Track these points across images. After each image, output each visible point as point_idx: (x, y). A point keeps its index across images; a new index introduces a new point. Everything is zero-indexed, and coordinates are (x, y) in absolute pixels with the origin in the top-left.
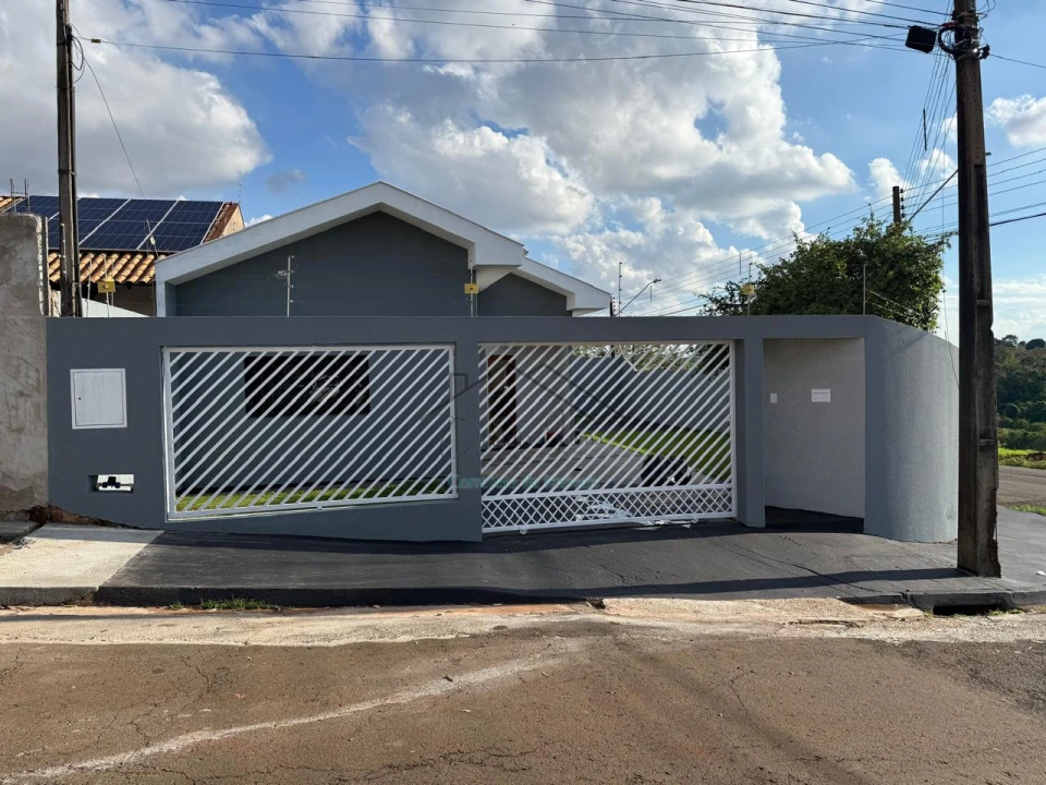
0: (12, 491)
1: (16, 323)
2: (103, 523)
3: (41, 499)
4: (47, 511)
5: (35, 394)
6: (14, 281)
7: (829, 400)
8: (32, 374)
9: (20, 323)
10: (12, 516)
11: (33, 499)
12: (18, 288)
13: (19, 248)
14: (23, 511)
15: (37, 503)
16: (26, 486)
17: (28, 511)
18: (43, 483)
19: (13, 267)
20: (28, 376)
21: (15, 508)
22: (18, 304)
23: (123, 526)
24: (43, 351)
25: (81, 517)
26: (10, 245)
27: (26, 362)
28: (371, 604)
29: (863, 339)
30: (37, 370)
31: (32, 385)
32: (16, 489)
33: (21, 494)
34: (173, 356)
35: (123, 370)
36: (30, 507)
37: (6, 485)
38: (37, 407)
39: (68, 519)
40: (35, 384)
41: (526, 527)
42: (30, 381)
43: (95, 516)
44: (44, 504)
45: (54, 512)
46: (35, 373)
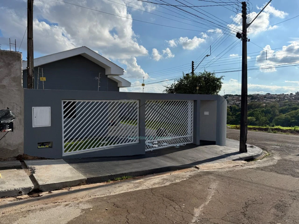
0: (10, 150)
1: (13, 91)
2: (42, 159)
3: (21, 152)
4: (23, 156)
5: (19, 116)
6: (13, 76)
7: (208, 114)
8: (19, 108)
9: (14, 90)
10: (10, 159)
11: (18, 152)
12: (14, 78)
13: (14, 63)
14: (14, 157)
15: (19, 154)
16: (15, 148)
17: (16, 157)
18: (22, 147)
19: (12, 70)
20: (17, 109)
21: (12, 156)
22: (14, 84)
23: (49, 159)
24: (23, 100)
25: (35, 157)
26: (11, 62)
27: (16, 104)
28: (153, 173)
29: (217, 101)
30: (20, 107)
31: (18, 113)
32: (12, 150)
33: (14, 151)
34: (64, 102)
35: (50, 107)
36: (17, 155)
37: (8, 148)
38: (20, 120)
39: (30, 158)
40: (19, 112)
41: (152, 149)
42: (18, 111)
43: (40, 156)
44: (22, 154)
45: (25, 156)
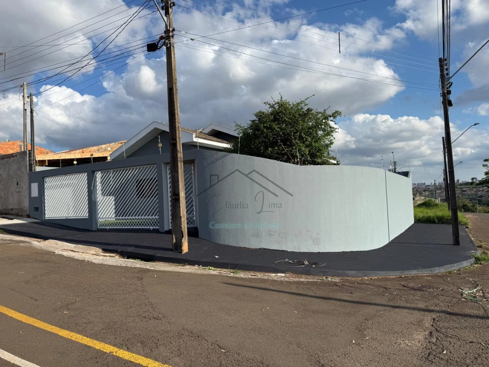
5: (27, 189)
6: (25, 165)
13: (26, 158)
15: (27, 213)
16: (26, 209)
19: (25, 162)
22: (25, 170)
24: (28, 180)
27: (26, 182)
35: (38, 183)
38: (27, 192)
39: (31, 217)
41: (109, 228)
46: (28, 185)
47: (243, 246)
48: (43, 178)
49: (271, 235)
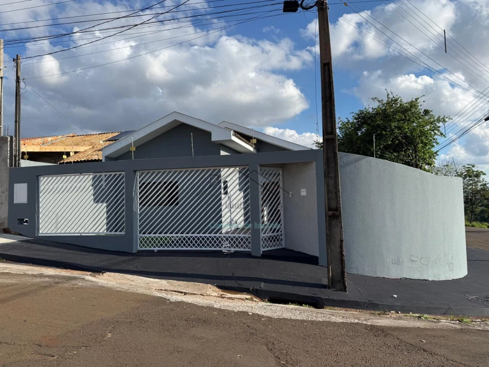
2: (21, 235)
3: (6, 226)
5: (6, 192)
6: (3, 157)
7: (305, 195)
9: (3, 170)
13: (4, 146)
15: (5, 227)
16: (2, 222)
17: (3, 230)
18: (7, 221)
19: (3, 152)
20: (4, 186)
22: (3, 164)
23: (25, 236)
24: (8, 178)
27: (4, 182)
29: (315, 162)
35: (27, 184)
38: (6, 196)
39: (13, 233)
40: (6, 189)
41: (157, 249)
44: (7, 228)
45: (9, 230)
46: (6, 185)
47: (382, 276)
48: (38, 176)
49: (412, 261)
